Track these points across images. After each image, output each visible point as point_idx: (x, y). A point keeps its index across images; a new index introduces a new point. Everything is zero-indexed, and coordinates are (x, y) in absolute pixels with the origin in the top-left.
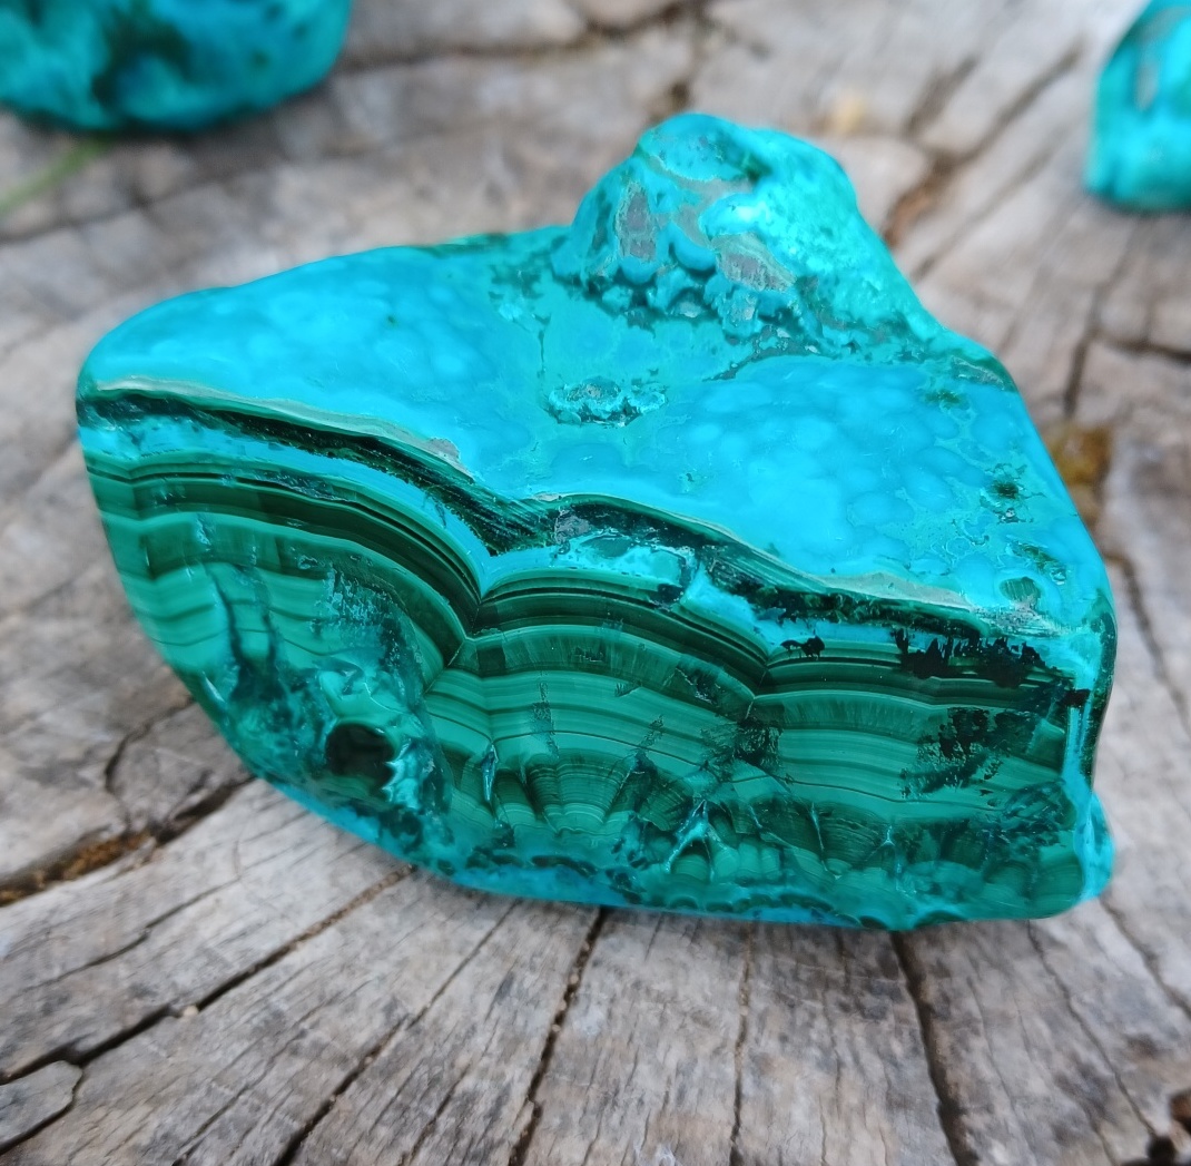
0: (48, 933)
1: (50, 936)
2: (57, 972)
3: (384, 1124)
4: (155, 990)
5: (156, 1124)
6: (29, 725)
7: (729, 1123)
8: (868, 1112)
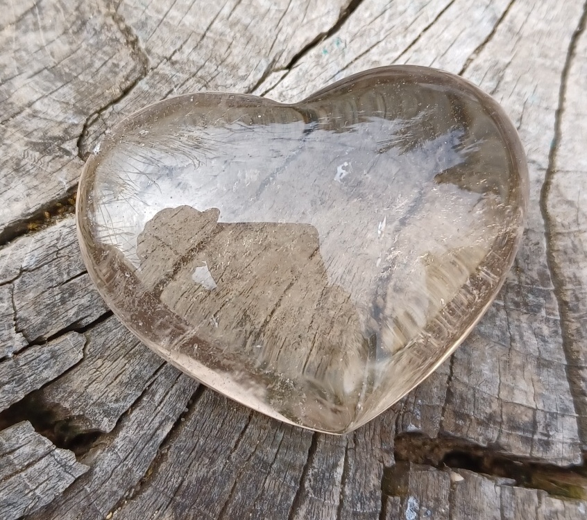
0: (57, 254)
1: (59, 256)
5: (130, 370)
6: (28, 111)
7: (446, 374)
8: (526, 369)
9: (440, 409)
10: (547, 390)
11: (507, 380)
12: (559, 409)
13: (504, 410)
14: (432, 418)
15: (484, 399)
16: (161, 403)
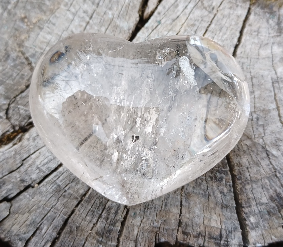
2: (1, 176)
3: (88, 216)
4: (26, 180)
5: (31, 218)
7: (178, 213)
8: (216, 209)
9: (176, 230)
10: (226, 219)
11: (207, 215)
12: (232, 228)
13: (206, 229)
14: (172, 235)
15: (197, 225)
16: (45, 233)
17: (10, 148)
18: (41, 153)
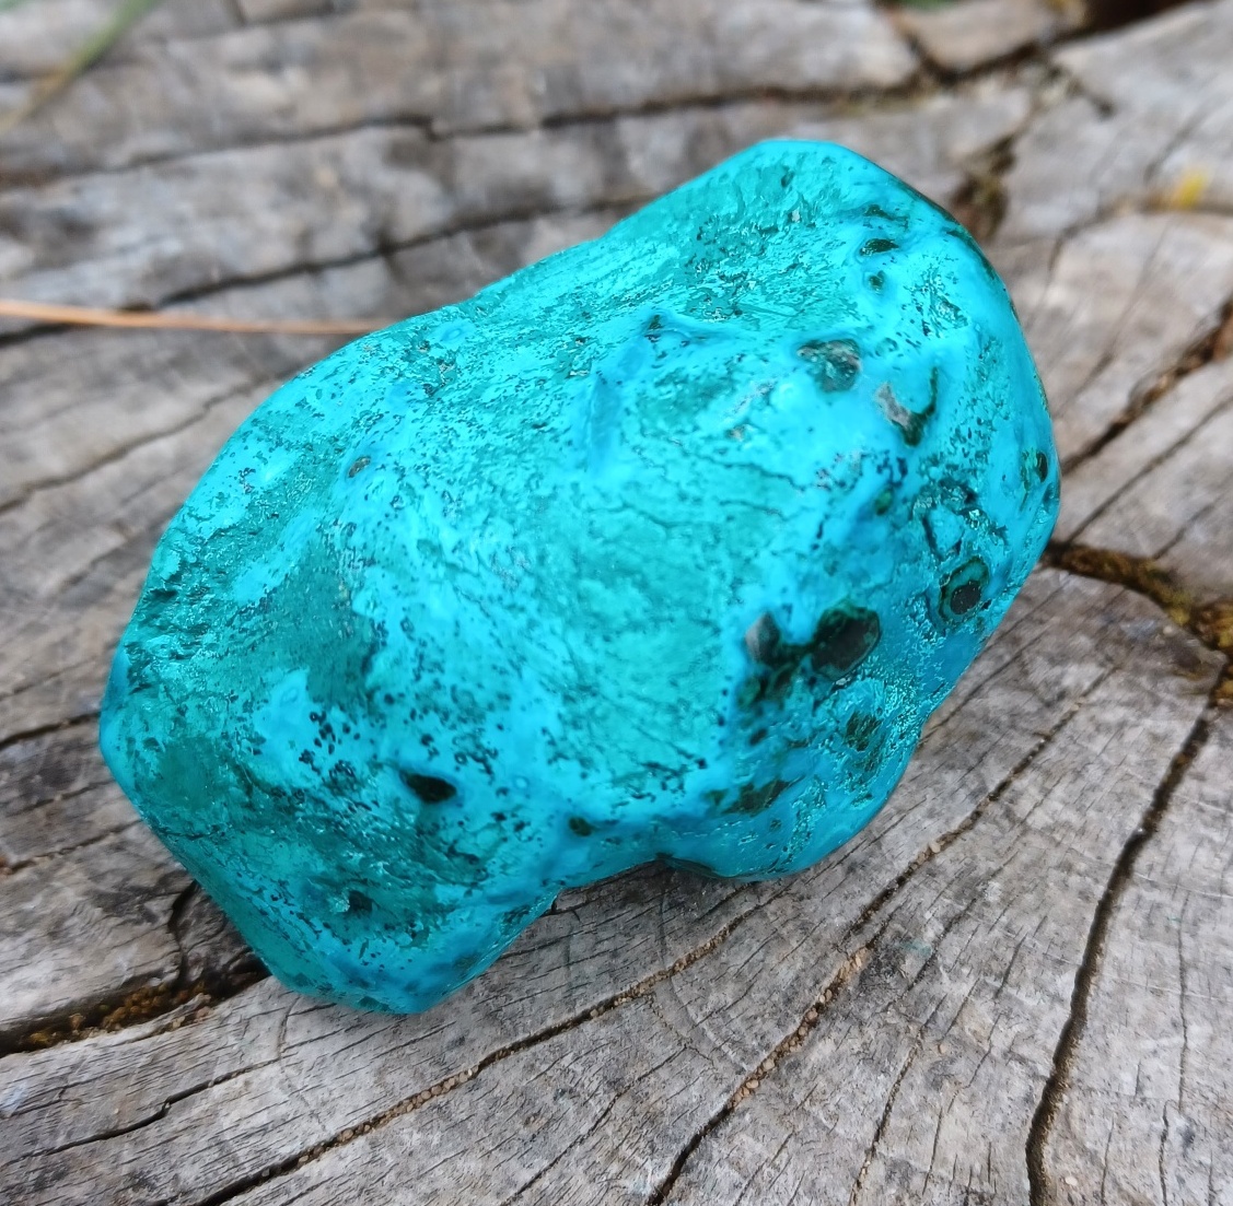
0: (62, 1093)
1: (64, 1097)
2: (60, 1141)
4: (153, 1181)
17: (139, 1039)
18: (254, 1086)
